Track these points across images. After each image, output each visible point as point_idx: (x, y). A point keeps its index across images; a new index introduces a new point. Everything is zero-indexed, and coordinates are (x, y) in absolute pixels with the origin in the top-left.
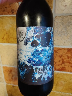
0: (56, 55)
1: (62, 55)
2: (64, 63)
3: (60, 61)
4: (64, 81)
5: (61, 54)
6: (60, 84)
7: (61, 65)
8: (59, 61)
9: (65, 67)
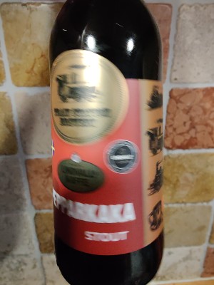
0: (178, 108)
1: (190, 108)
2: (194, 127)
3: (185, 123)
4: (192, 173)
5: (189, 104)
6: (182, 182)
7: (188, 132)
8: (182, 123)
9: (196, 138)
